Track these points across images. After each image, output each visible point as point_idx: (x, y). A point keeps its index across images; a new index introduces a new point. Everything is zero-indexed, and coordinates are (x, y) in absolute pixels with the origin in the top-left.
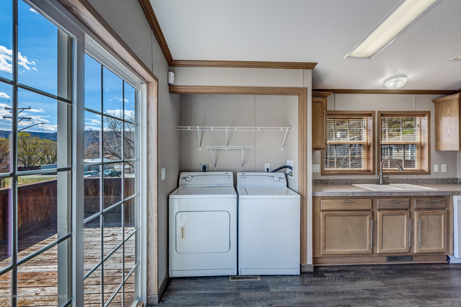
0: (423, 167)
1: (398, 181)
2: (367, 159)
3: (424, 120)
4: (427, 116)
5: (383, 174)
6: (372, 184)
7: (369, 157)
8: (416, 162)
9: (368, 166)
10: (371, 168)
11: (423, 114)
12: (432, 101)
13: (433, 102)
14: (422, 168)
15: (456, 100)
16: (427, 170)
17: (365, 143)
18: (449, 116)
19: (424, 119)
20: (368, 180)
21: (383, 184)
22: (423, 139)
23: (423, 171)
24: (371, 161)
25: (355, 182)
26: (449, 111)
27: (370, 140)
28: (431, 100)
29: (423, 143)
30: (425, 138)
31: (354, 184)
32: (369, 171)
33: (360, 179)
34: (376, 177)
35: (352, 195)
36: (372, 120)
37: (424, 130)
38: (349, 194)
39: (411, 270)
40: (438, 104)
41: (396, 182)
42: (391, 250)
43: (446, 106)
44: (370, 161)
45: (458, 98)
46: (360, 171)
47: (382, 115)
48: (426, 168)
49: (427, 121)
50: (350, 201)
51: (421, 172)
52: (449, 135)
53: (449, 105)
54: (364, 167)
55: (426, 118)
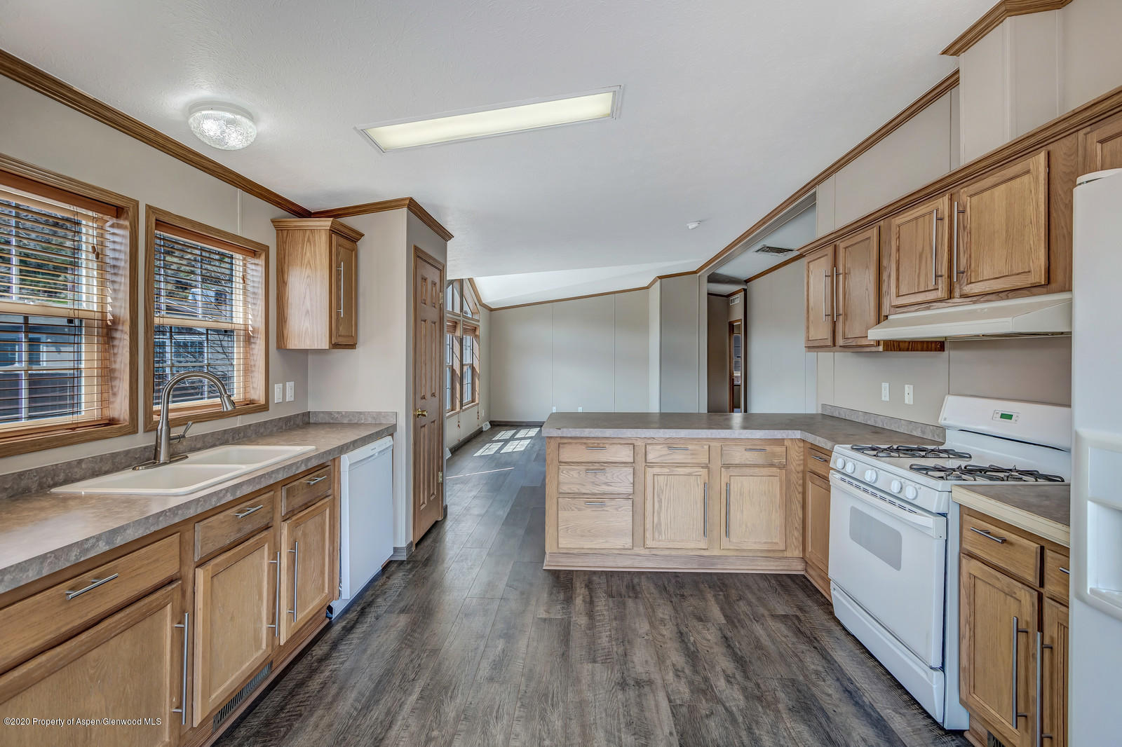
0: (252, 392)
1: (204, 442)
2: (101, 376)
3: (253, 267)
4: (263, 257)
5: (170, 424)
6: (134, 469)
7: (112, 371)
8: (235, 379)
9: (104, 402)
10: (120, 408)
11: (254, 250)
12: (273, 221)
13: (274, 226)
14: (247, 397)
15: (323, 232)
16: (262, 401)
17: (91, 315)
18: (308, 266)
19: (255, 264)
20: (114, 456)
21: (171, 462)
22: (250, 317)
23: (252, 402)
24: (123, 387)
25: (62, 477)
26: (308, 254)
27: (118, 304)
28: (272, 217)
29: (250, 328)
30: (256, 313)
31: (56, 485)
32: (112, 422)
33: (80, 462)
34: (141, 440)
35: (107, 543)
36: (127, 233)
37: (254, 293)
38: (93, 546)
39: (286, 705)
40: (285, 233)
41: (198, 446)
42: (232, 682)
43: (303, 241)
44: (116, 383)
45: (329, 228)
46: (73, 427)
47: (160, 224)
48: (258, 395)
49: (261, 269)
50: (98, 578)
51: (250, 407)
52: (308, 312)
53: (309, 240)
54: (88, 408)
55: (261, 261)
